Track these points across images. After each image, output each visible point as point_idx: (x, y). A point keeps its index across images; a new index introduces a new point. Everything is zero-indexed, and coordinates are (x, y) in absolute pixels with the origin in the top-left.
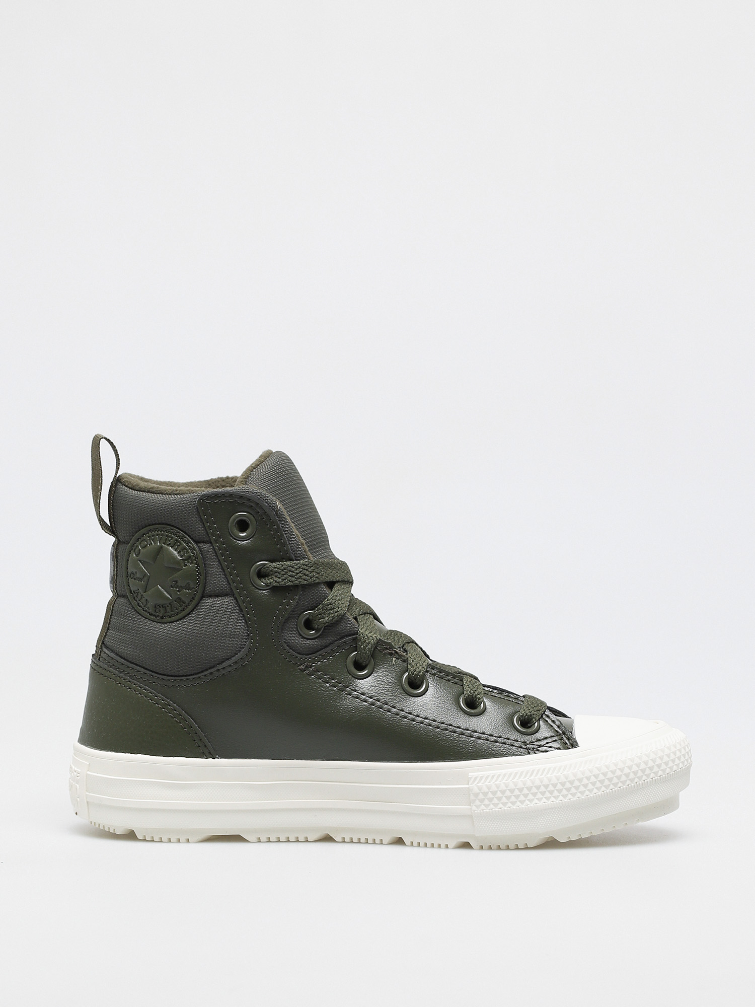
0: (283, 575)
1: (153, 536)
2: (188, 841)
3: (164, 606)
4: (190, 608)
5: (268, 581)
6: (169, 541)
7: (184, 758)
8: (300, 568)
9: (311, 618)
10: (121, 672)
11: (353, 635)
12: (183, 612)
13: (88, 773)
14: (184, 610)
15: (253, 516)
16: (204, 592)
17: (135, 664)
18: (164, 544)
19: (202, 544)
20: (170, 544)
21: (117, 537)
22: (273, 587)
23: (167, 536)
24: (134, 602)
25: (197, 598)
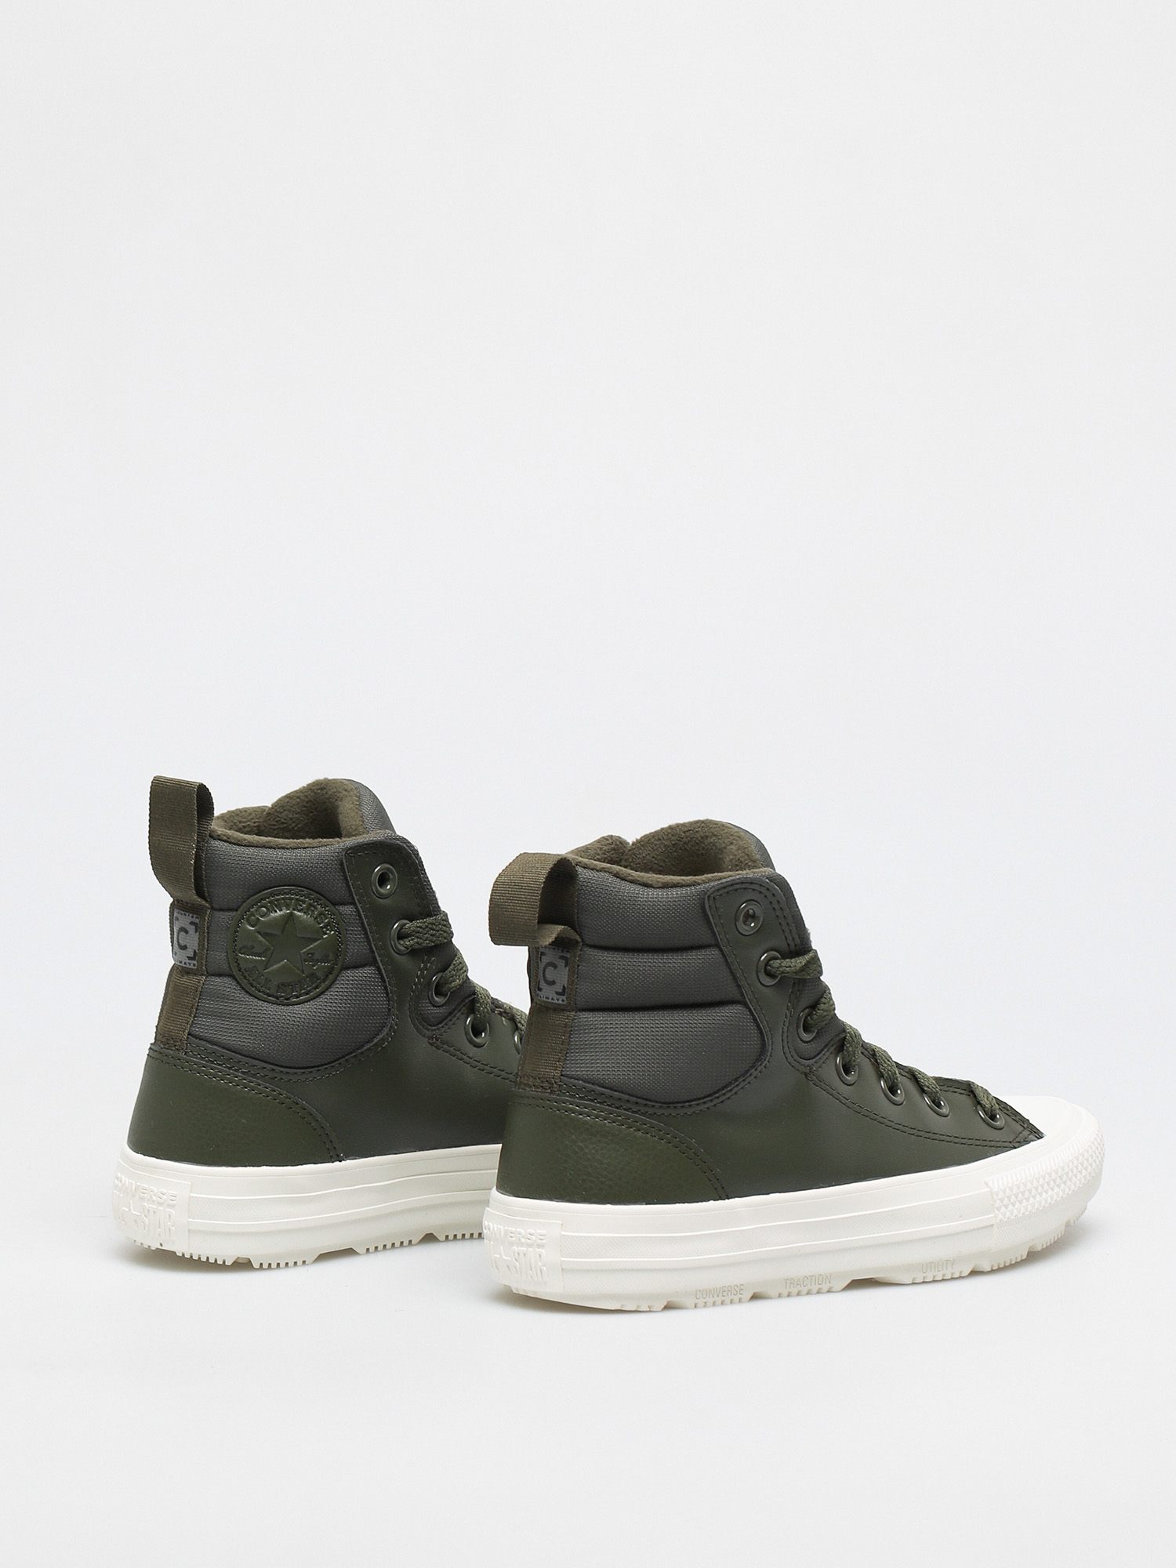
0: (425, 934)
1: (276, 900)
3: (290, 984)
4: (327, 983)
5: (408, 943)
6: (301, 906)
7: (312, 1165)
9: (441, 982)
10: (229, 1068)
12: (317, 991)
13: (192, 1194)
15: (395, 868)
17: (251, 1057)
18: (294, 909)
19: (342, 906)
20: (302, 909)
21: (211, 903)
22: (413, 950)
23: (297, 899)
24: (244, 982)
25: (335, 972)
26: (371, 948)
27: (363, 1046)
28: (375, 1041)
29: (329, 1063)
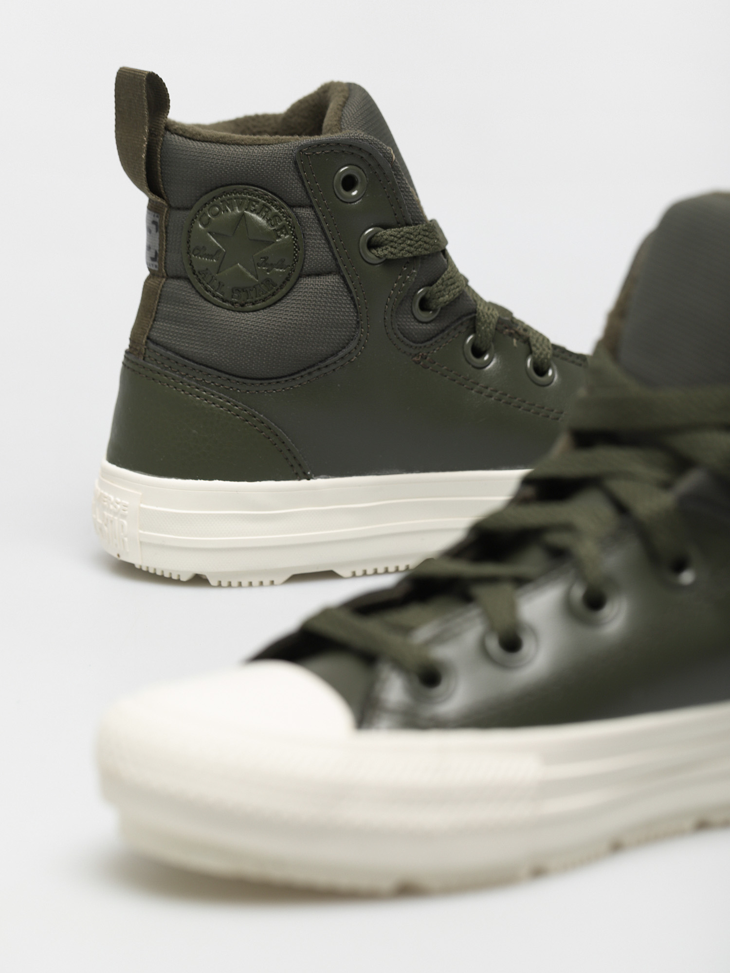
0: (400, 244)
1: (228, 200)
2: (272, 583)
3: (245, 290)
4: (284, 290)
5: (380, 252)
6: (254, 206)
8: (419, 234)
9: (428, 296)
10: (183, 376)
11: (470, 314)
12: (274, 297)
13: (142, 506)
14: (273, 295)
15: (363, 170)
16: (302, 270)
17: (204, 365)
18: (246, 210)
19: (299, 209)
20: (255, 210)
21: (167, 201)
22: (387, 260)
23: (250, 199)
24: (199, 286)
25: (293, 279)
26: (333, 255)
27: (326, 359)
28: (341, 354)
29: (290, 375)
